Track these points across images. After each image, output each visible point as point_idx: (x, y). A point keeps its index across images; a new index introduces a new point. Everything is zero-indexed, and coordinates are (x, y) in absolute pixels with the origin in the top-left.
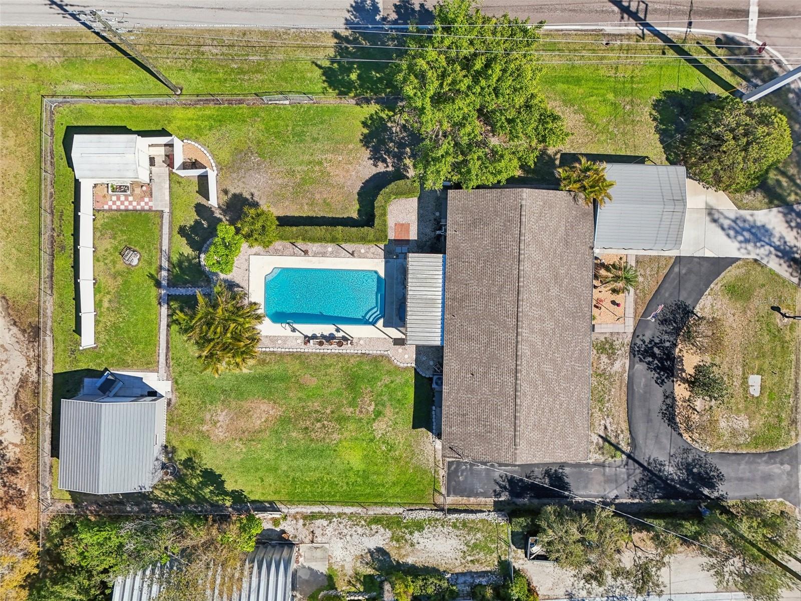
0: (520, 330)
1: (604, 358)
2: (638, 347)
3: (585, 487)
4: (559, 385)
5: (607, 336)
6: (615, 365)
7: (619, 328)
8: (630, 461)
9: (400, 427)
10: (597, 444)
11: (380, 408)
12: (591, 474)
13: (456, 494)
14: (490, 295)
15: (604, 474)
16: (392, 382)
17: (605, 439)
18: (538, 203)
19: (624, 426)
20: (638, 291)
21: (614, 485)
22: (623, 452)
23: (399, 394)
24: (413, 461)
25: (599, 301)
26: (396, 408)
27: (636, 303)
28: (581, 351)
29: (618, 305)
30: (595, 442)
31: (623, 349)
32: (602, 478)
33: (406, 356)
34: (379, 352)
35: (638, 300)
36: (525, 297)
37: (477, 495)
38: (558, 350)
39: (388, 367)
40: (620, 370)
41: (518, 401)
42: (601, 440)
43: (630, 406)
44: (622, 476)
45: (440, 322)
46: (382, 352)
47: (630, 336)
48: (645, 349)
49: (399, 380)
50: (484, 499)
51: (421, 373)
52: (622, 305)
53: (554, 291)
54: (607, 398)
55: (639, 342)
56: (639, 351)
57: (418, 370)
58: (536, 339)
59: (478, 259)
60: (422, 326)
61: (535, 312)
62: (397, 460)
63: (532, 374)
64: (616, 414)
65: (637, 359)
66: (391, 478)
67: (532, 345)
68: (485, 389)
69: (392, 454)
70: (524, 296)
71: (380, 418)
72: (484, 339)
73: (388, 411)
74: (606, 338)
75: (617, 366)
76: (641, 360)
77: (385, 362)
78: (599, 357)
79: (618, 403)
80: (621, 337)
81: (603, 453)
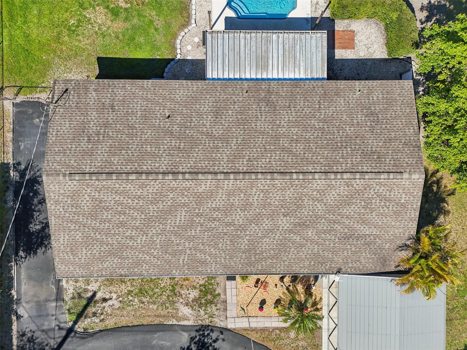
0: (232, 176)
1: (194, 294)
2: (208, 334)
3: (30, 278)
4: (158, 234)
5: (222, 296)
6: (186, 308)
7: (232, 311)
8: (64, 333)
9: (100, 41)
10: (86, 290)
11: (123, 15)
12: (48, 285)
13: (17, 115)
14: (277, 138)
15: (47, 300)
16: (156, 30)
17: (91, 300)
18: (404, 196)
19: (110, 323)
20: (278, 332)
21: (34, 313)
22: (75, 322)
23: (142, 40)
24: (57, 60)
25: (265, 285)
26: (123, 36)
27: (264, 330)
28: (203, 263)
29: (261, 309)
30: (89, 287)
31: (206, 316)
32: (42, 298)
33: (189, 48)
34: (193, 12)
35: (267, 333)
36: (277, 182)
37: (15, 141)
38: (205, 231)
39: (175, 24)
40: (180, 314)
41: (133, 177)
42: (90, 294)
43: (135, 329)
44: (46, 323)
45: (237, 76)
46: (194, 17)
47: (222, 325)
48: (206, 344)
49: (159, 38)
50: (11, 150)
51: (169, 66)
52: (260, 313)
53: (284, 223)
54: (144, 300)
55: (214, 335)
56: (203, 335)
57: (172, 63)
58: (220, 200)
59: (325, 121)
60: (231, 53)
61: (256, 198)
62: (58, 38)
63: (171, 196)
64: (125, 312)
65: (193, 334)
66: (34, 32)
67: (211, 195)
68: (149, 134)
69: (65, 32)
70: (279, 181)
71: (110, 15)
72: (218, 131)
73: (119, 26)
74: (219, 295)
75: (185, 311)
76: (192, 339)
77: (181, 20)
78: (195, 288)
79: (138, 313)
80: (222, 313)
81: (73, 298)
